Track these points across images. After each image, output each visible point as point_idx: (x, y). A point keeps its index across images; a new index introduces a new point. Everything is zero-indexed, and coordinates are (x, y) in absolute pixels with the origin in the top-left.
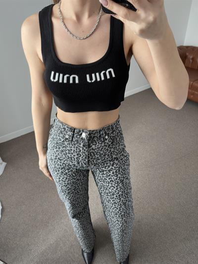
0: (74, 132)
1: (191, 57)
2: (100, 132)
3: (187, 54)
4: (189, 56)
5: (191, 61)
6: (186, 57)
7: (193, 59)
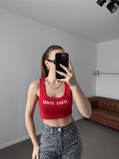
0: (54, 129)
2: (66, 127)
3: (99, 100)
6: (98, 102)
7: (102, 103)
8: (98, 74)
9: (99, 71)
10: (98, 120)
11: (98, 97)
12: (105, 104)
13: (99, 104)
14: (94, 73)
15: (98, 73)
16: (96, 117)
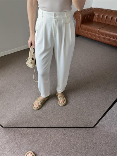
1: (97, 15)
3: (95, 13)
12: (101, 16)
13: (94, 17)
16: (89, 32)
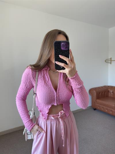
1: (112, 91)
4: (110, 91)
5: (112, 93)
6: (109, 91)
7: (113, 92)
8: (110, 62)
9: (111, 59)
10: (107, 110)
11: (108, 86)
13: (109, 93)
14: (105, 61)
15: (110, 60)
16: (105, 107)
